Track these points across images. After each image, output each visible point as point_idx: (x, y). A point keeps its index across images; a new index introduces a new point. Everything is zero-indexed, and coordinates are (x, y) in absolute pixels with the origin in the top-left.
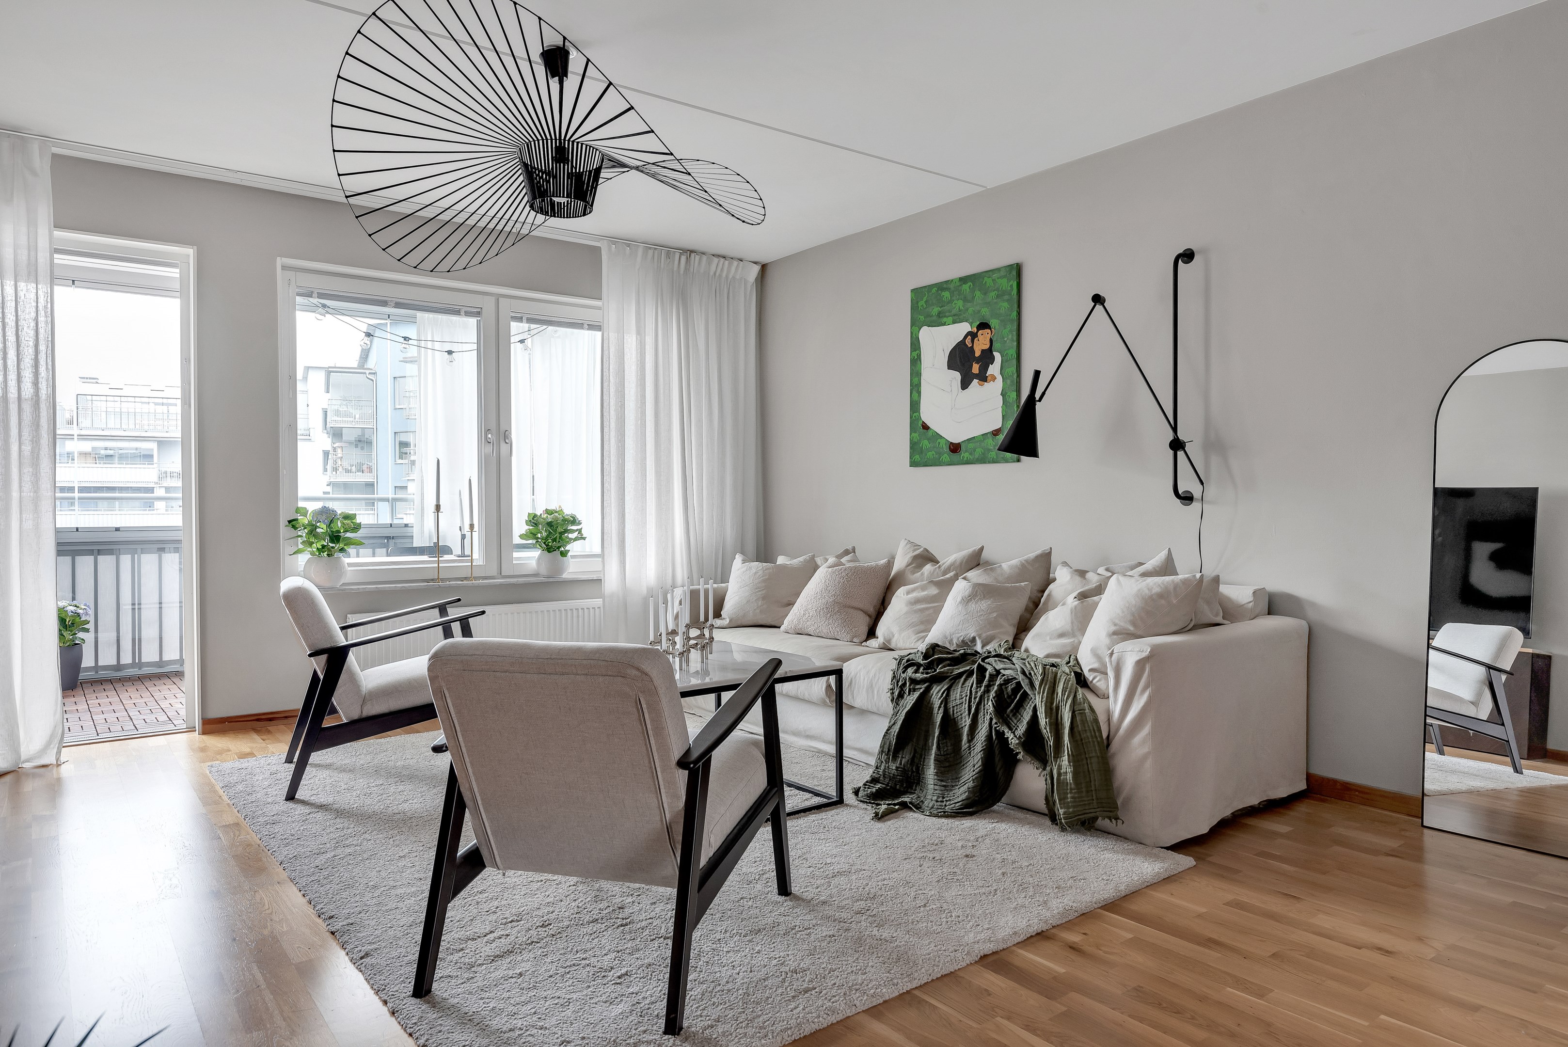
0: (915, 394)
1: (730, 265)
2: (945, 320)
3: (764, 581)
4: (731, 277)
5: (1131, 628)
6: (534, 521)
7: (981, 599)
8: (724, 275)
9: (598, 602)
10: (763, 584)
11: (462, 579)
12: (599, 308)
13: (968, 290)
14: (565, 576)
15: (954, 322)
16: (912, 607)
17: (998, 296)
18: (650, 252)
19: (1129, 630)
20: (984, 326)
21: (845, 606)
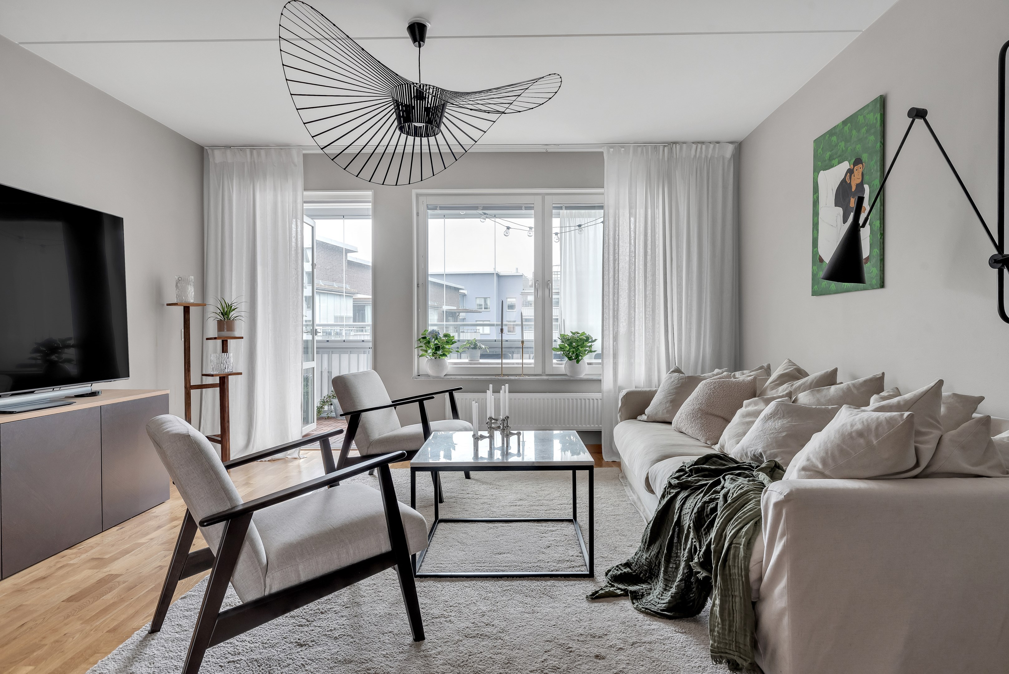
0: (815, 232)
1: (707, 148)
2: (833, 162)
3: (676, 388)
4: (709, 156)
5: (820, 466)
6: (563, 338)
7: (780, 418)
8: (703, 156)
9: (598, 395)
10: (675, 391)
11: (516, 375)
12: (603, 194)
13: (848, 131)
14: (583, 376)
15: (839, 163)
16: (743, 419)
17: (867, 131)
18: (640, 149)
19: (817, 467)
20: (858, 161)
21: (707, 413)
